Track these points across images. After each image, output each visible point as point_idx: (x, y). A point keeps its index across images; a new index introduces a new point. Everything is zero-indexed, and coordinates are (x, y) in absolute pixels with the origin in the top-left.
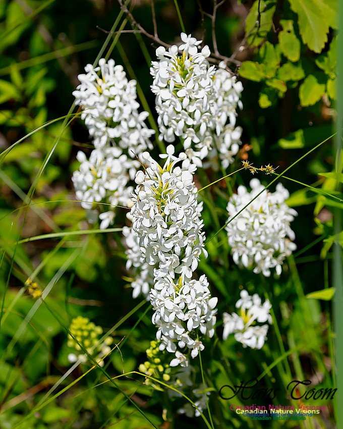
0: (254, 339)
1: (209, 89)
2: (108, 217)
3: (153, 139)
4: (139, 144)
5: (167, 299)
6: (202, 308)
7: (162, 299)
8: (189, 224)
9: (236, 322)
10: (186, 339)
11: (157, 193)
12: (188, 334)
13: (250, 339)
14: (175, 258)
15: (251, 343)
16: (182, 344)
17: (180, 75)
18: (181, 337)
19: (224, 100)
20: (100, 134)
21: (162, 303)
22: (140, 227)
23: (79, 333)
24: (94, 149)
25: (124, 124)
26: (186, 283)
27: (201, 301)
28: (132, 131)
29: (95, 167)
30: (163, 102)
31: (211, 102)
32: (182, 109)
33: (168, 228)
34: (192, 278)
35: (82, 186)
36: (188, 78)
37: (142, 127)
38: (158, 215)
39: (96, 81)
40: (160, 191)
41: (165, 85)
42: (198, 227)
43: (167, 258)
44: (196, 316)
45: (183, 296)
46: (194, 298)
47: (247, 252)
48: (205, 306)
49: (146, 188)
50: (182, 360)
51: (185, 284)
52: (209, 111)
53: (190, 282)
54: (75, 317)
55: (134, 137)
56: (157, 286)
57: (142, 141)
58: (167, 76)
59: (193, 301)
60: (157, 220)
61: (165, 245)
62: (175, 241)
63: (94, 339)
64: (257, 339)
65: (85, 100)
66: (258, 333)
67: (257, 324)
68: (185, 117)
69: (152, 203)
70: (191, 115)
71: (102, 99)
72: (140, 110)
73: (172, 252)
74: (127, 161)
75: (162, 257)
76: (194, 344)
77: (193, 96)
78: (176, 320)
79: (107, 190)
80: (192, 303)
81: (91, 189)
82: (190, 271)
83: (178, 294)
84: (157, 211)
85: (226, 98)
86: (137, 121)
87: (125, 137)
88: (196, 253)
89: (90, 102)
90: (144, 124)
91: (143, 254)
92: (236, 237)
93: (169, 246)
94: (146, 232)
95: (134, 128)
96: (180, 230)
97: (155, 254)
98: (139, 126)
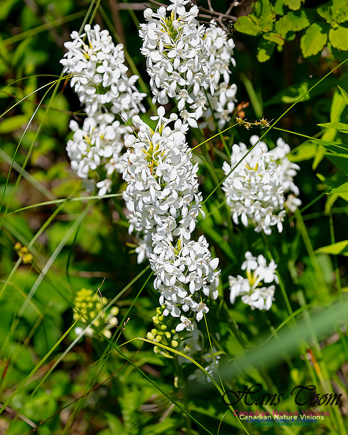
0: (261, 300)
1: (200, 49)
2: (105, 185)
3: (145, 102)
4: (131, 109)
5: (166, 262)
6: (203, 269)
7: (162, 262)
8: (183, 184)
9: (242, 284)
10: (189, 302)
11: (148, 155)
12: (191, 297)
13: (257, 300)
14: (171, 220)
15: (259, 305)
16: (185, 308)
17: (170, 35)
18: (184, 300)
19: (216, 58)
20: (91, 100)
21: (161, 267)
22: (134, 191)
23: (84, 305)
24: (86, 116)
25: (114, 89)
26: (185, 245)
27: (201, 262)
28: (123, 95)
29: (88, 136)
30: (154, 64)
31: (203, 61)
32: (174, 70)
33: (162, 190)
34: (191, 240)
35: (77, 155)
36: (178, 38)
37: (133, 91)
38: (151, 176)
39: (82, 47)
40: (151, 152)
41: (154, 47)
42: (193, 187)
43: (163, 221)
44: (198, 277)
45: (183, 258)
46: (193, 259)
47: (246, 210)
48: (207, 267)
49: (136, 150)
50: (188, 324)
51: (183, 246)
52: (201, 71)
53: (188, 244)
54: (79, 290)
55: (125, 102)
56: (156, 250)
57: (134, 105)
58: (156, 37)
59: (193, 263)
60: (149, 182)
61: (160, 207)
62: (170, 203)
63: (99, 310)
64: (265, 301)
65: (73, 68)
66: (265, 294)
67: (264, 285)
68: (177, 78)
69: (143, 165)
70: (183, 76)
71: (89, 65)
72: (130, 74)
73: (168, 214)
74: (120, 126)
75: (158, 220)
76: (198, 307)
77: (184, 56)
78: (177, 284)
79: (101, 158)
80: (192, 265)
81: (85, 158)
82: (188, 232)
83: (177, 256)
84: (149, 173)
85: (218, 56)
86: (127, 85)
87: (116, 102)
88: (192, 213)
89: (78, 69)
90: (134, 88)
91: (139, 219)
92: (233, 197)
93: (164, 208)
94: (139, 195)
95: (125, 92)
96: (174, 191)
97: (151, 218)
98: (129, 90)
